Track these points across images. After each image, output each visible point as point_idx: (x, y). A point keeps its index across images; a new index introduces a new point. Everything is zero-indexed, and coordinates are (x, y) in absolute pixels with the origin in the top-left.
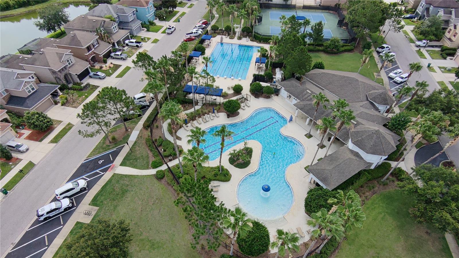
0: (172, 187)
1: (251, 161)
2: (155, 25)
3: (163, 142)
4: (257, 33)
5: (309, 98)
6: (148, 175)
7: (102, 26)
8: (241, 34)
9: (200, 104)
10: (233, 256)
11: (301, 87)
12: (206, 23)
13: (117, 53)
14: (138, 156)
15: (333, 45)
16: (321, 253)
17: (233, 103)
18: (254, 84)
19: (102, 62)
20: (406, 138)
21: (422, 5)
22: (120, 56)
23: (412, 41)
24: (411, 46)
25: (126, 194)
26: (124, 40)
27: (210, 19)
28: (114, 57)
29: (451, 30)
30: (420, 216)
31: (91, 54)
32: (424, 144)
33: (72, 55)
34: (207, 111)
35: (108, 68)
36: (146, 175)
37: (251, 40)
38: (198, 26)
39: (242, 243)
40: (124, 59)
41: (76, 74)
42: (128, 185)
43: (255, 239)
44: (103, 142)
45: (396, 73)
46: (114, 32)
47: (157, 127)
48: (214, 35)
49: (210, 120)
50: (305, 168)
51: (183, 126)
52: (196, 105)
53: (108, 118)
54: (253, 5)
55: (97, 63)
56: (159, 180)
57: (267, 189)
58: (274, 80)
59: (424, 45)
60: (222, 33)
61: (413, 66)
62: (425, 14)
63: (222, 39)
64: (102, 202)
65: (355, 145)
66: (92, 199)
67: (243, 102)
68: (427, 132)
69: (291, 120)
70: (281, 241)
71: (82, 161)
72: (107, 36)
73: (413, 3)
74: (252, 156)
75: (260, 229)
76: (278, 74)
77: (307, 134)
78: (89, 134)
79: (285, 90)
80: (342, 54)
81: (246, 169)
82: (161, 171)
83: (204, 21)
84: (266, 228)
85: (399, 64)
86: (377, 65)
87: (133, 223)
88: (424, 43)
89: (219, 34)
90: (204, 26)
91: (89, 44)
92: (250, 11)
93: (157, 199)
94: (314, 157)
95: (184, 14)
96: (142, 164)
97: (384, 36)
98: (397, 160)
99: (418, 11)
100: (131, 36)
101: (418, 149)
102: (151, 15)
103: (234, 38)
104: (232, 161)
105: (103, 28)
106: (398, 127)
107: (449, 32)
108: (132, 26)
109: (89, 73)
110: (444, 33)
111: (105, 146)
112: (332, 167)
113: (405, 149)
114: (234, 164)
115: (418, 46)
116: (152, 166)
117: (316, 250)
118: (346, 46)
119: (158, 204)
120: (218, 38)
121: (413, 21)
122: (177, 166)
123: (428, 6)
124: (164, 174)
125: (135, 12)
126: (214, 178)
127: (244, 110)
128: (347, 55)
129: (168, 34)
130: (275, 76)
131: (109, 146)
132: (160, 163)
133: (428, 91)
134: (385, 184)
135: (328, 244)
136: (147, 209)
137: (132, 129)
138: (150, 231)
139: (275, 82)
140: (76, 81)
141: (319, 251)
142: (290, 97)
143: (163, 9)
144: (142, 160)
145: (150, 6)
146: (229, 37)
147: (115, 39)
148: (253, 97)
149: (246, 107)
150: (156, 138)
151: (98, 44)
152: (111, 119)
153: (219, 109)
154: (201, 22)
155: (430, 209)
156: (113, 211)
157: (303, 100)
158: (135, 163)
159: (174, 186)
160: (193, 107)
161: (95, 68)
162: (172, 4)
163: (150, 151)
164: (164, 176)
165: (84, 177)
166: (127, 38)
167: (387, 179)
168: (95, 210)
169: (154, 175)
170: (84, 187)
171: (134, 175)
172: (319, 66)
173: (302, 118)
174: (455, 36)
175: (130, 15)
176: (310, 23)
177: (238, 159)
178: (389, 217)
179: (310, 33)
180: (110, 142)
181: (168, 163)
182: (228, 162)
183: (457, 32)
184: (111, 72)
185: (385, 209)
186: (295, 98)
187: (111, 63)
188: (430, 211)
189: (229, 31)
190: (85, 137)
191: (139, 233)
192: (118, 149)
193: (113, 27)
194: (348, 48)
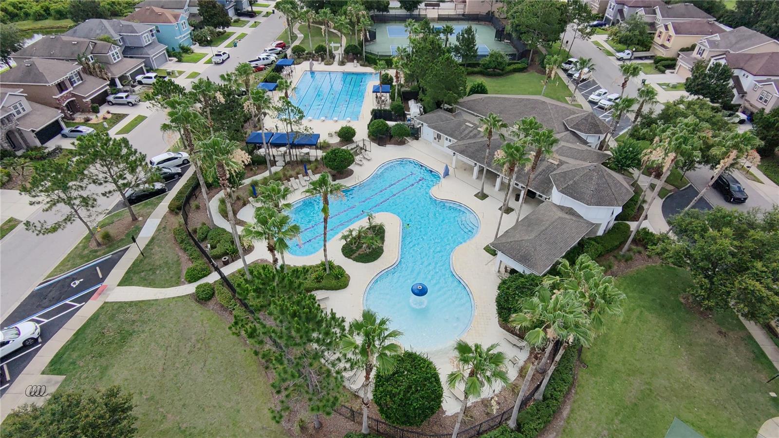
0: (231, 313)
1: (384, 248)
2: (193, 52)
3: (211, 233)
4: (371, 54)
5: (471, 134)
6: (179, 297)
7: (89, 51)
8: (343, 58)
9: (280, 163)
10: (369, 434)
11: (456, 120)
12: (283, 46)
13: (120, 95)
14: (158, 263)
15: (494, 61)
16: (545, 398)
17: (341, 153)
18: (375, 123)
19: (89, 112)
20: (640, 184)
21: (612, 7)
22: (125, 99)
23: (609, 54)
24: (610, 60)
25: (129, 341)
26: (134, 75)
27: (290, 40)
28: (114, 102)
29: (661, 32)
30: (706, 296)
31: (67, 98)
32: (670, 191)
33: (25, 96)
34: (293, 173)
35: (102, 121)
36: (174, 298)
37: (361, 65)
38: (270, 50)
39: (385, 400)
40: (133, 105)
41: (33, 131)
42: (134, 322)
43: (410, 387)
44: (83, 246)
45: (599, 95)
46: (115, 62)
47: (198, 208)
48: (298, 61)
49: (301, 187)
50: (484, 249)
51: (249, 202)
52: (272, 166)
53: (92, 192)
54: (359, 10)
55: (79, 113)
56: (201, 304)
57: (421, 292)
58: (408, 117)
59: (629, 57)
60: (310, 57)
61: (626, 69)
62: (619, 18)
63: (311, 65)
64: (74, 363)
65: (565, 194)
66: (49, 360)
67: (358, 154)
68: (683, 146)
69: (447, 174)
70: (467, 369)
71: (35, 287)
72: (99, 67)
73: (598, 6)
74: (385, 239)
75: (420, 365)
76: (414, 108)
77: (479, 193)
78: (49, 227)
79: (429, 126)
80: (510, 76)
81: (376, 262)
82: (207, 284)
83: (279, 42)
84: (431, 363)
85: (599, 84)
86: (567, 86)
87: (145, 397)
88: (628, 54)
89: (306, 59)
90: (280, 49)
91: (61, 79)
92: (354, 19)
93: (198, 341)
94: (497, 228)
95: (243, 36)
96: (165, 277)
97: (567, 50)
98: (636, 218)
99: (608, 16)
100: (148, 68)
101: (664, 200)
102: (184, 37)
103: (332, 63)
104: (348, 251)
105: (92, 55)
106: (625, 163)
107: (659, 36)
108: (149, 52)
109: (62, 129)
110: (652, 38)
111: (86, 252)
112: (533, 235)
113: (644, 201)
114: (352, 257)
115: (620, 59)
116: (186, 279)
117: (533, 395)
118: (515, 63)
119: (201, 351)
120: (306, 65)
121: (603, 29)
122: (239, 271)
123: (620, 7)
124: (213, 289)
125: (154, 32)
126: (316, 285)
127: (361, 165)
128: (517, 76)
129: (217, 64)
130: (409, 111)
131: (96, 251)
132: (203, 270)
133: (658, 102)
134: (628, 260)
135: (554, 379)
136: (177, 365)
137: (147, 216)
138: (184, 411)
139: (409, 120)
140: (32, 145)
141: (540, 395)
142: (439, 137)
143: (206, 27)
144: (166, 269)
145: (183, 22)
146: (323, 63)
147: (114, 72)
148: (374, 146)
149: (364, 161)
150: (194, 227)
151: (82, 80)
152: (97, 195)
153: (317, 168)
154: (274, 45)
155: (720, 281)
156: (97, 379)
157: (462, 139)
158: (151, 277)
159: (234, 309)
160: (266, 169)
161: (74, 121)
162: (221, 20)
163: (182, 251)
164: (213, 294)
165: (34, 317)
166: (140, 72)
167: (629, 250)
168: (57, 383)
169: (192, 295)
170: (32, 336)
171: (149, 300)
172: (479, 89)
173: (465, 170)
174: (669, 40)
175: (145, 35)
176: (454, 31)
177: (359, 247)
178: (650, 315)
179: (456, 46)
180: (99, 244)
181: (221, 269)
182: (342, 253)
183: (670, 34)
184: (107, 127)
185: (639, 301)
186: (449, 138)
187: (108, 112)
188: (721, 284)
189: (323, 54)
190: (41, 234)
191: (159, 418)
192: (114, 256)
193: (110, 53)
194: (519, 66)
